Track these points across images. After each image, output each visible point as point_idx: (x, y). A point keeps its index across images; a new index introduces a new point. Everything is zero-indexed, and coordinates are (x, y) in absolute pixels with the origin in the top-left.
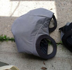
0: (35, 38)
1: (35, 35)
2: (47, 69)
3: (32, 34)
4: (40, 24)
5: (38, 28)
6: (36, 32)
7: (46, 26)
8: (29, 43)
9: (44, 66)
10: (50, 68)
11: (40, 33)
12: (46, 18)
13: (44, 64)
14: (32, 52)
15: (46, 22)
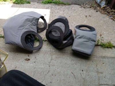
0: (21, 32)
1: (22, 30)
2: (30, 60)
3: (19, 28)
4: (29, 21)
5: (25, 25)
6: (23, 27)
7: (35, 25)
8: (15, 35)
9: (28, 58)
10: (33, 59)
11: (27, 29)
12: (34, 18)
13: (29, 56)
14: (17, 43)
15: (34, 21)
